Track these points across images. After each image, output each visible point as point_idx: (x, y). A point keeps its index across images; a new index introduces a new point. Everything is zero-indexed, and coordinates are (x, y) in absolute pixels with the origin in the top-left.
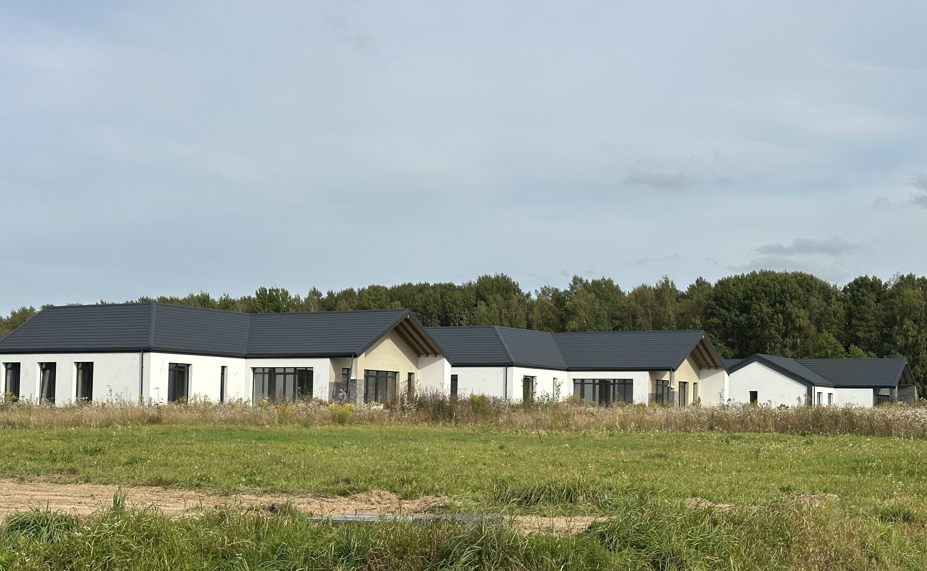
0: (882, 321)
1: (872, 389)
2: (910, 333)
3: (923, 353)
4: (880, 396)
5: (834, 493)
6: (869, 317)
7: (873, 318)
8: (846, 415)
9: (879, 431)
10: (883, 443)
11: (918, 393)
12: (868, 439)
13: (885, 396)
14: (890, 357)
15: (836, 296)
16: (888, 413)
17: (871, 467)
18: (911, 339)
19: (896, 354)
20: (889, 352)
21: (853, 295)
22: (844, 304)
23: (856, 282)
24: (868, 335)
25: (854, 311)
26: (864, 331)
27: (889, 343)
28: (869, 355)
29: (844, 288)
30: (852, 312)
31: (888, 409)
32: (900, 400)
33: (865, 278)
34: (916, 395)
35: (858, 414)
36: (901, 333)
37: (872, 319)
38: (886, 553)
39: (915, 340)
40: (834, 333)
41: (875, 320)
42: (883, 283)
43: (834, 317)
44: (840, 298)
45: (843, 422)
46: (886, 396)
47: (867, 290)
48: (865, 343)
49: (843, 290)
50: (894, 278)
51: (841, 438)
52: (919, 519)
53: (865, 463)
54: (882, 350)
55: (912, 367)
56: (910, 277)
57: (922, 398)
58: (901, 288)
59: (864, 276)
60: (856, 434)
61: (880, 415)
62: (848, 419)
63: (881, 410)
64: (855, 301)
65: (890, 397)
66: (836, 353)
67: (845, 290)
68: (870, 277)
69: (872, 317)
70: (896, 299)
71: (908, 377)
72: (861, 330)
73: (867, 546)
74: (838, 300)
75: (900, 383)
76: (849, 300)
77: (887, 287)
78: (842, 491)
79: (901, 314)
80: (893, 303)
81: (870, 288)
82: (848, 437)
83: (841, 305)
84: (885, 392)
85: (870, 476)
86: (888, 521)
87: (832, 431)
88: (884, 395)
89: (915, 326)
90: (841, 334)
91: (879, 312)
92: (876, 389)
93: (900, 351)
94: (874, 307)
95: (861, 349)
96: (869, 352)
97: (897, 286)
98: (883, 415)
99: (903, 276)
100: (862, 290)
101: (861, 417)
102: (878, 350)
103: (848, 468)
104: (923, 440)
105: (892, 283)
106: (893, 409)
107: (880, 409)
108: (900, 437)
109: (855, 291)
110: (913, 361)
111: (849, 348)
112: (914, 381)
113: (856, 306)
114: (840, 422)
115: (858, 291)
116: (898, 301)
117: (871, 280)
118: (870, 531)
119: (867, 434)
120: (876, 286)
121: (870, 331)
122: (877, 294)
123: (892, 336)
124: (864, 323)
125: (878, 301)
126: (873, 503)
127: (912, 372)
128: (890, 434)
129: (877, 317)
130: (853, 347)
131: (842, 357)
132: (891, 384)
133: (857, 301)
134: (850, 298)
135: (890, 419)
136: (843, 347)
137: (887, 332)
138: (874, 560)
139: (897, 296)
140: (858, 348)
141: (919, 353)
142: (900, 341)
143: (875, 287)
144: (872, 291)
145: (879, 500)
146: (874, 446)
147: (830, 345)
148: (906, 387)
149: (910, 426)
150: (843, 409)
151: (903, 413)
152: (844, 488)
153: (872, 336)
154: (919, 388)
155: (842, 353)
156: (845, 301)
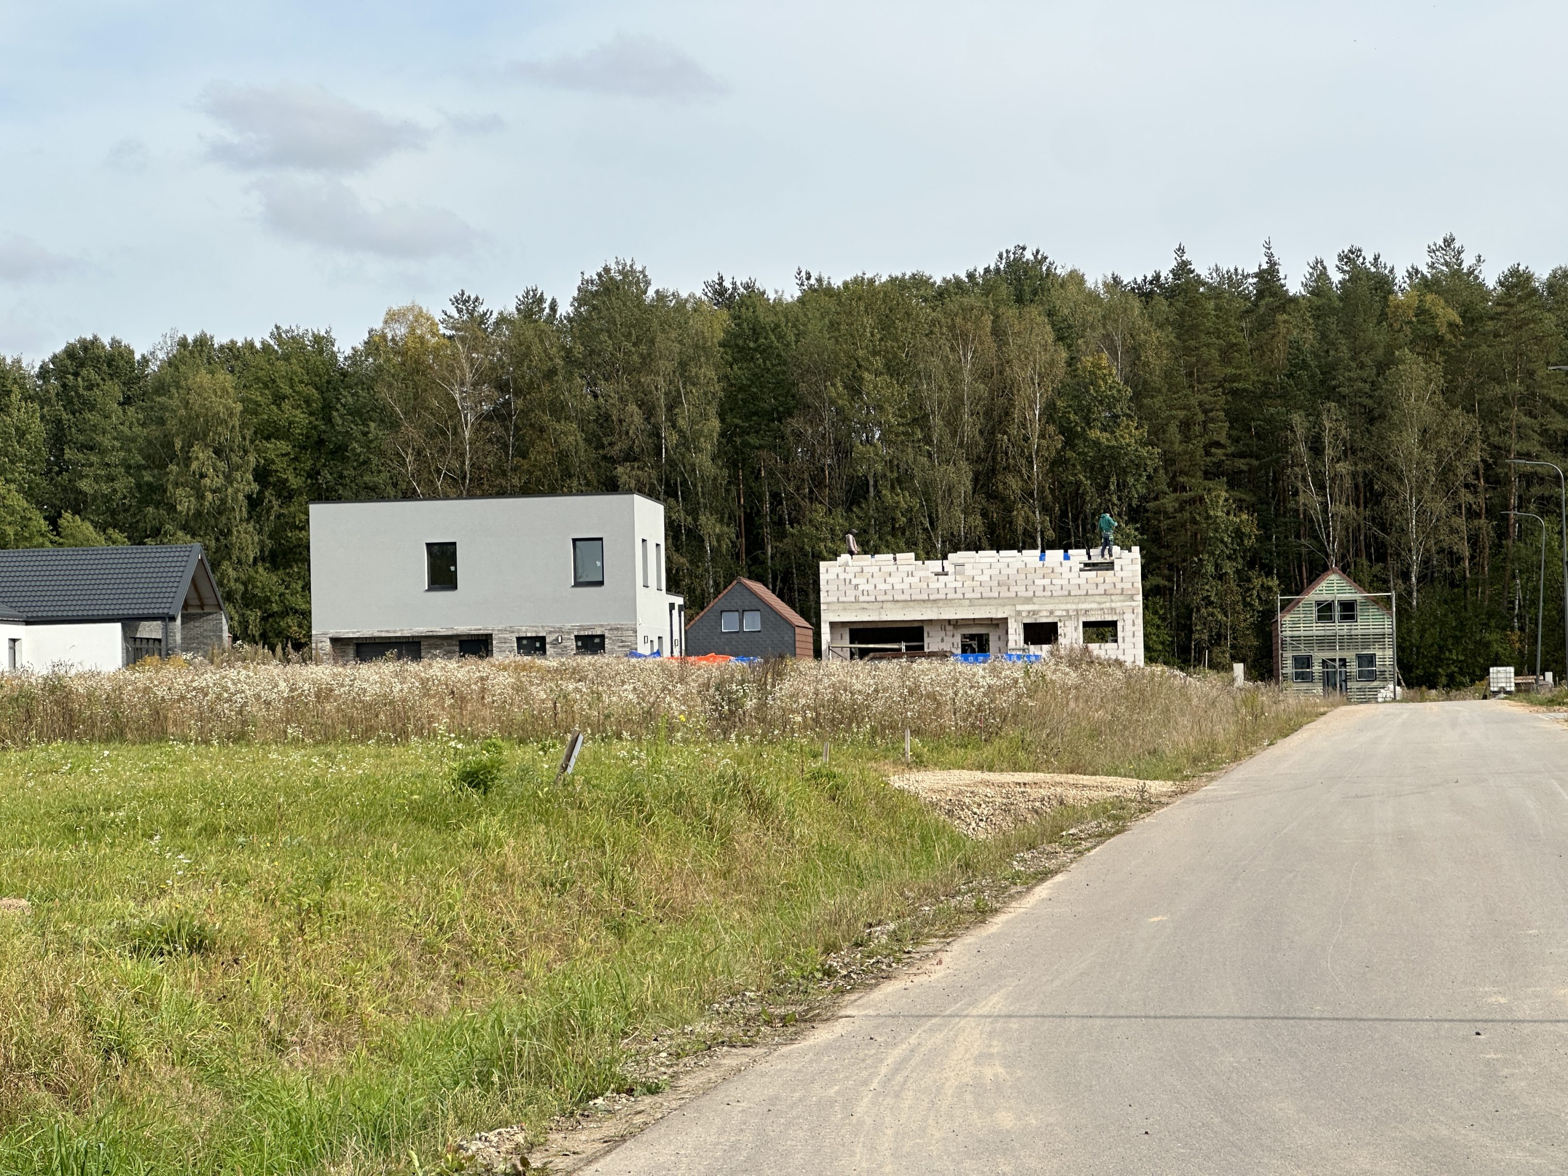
0: (140, 451)
1: (118, 626)
2: (207, 481)
3: (238, 532)
4: (138, 642)
5: (19, 897)
6: (106, 442)
7: (117, 444)
8: (53, 691)
9: (137, 730)
10: (145, 759)
11: (231, 629)
12: (106, 753)
13: (151, 642)
14: (162, 543)
15: (22, 387)
16: (156, 683)
17: (113, 822)
18: (209, 496)
19: (175, 534)
20: (159, 530)
21: (64, 386)
22: (42, 408)
23: (70, 352)
24: (105, 488)
25: (70, 427)
26: (97, 479)
27: (157, 508)
28: (108, 539)
29: (41, 367)
30: (63, 429)
31: (157, 672)
32: (187, 650)
33: (92, 343)
34: (226, 635)
35: (81, 690)
36: (187, 481)
37: (113, 447)
38: (147, 1036)
39: (221, 500)
40: (20, 485)
41: (121, 448)
42: (138, 357)
43: (19, 442)
44: (32, 393)
45: (45, 710)
46: (155, 640)
47: (99, 371)
48: (98, 508)
49: (40, 373)
50: (165, 343)
51: (40, 753)
52: (228, 944)
53: (98, 811)
54: (141, 525)
55: (215, 566)
56: (202, 342)
57: (239, 642)
58: (183, 368)
59: (89, 337)
60: (79, 740)
61: (136, 690)
62: (57, 702)
63: (141, 676)
64: (71, 402)
65: (163, 643)
66: (26, 534)
67: (44, 373)
68: (106, 341)
69: (115, 443)
70: (171, 398)
71: (206, 592)
72: (87, 476)
73: (100, 1023)
74: (27, 397)
75: (186, 606)
76: (54, 399)
77: (147, 366)
78: (40, 888)
79: (184, 433)
80: (164, 408)
81: (105, 368)
82: (59, 749)
83: (34, 412)
84: (150, 630)
85: (112, 845)
86: (152, 955)
87: (18, 736)
88: (148, 639)
89: (219, 464)
90: (37, 484)
91: (130, 428)
92: (129, 622)
93: (185, 528)
94: (118, 418)
95: (88, 524)
96: (110, 531)
97: (171, 363)
98: (145, 689)
99: (185, 339)
100: (88, 372)
101: (90, 696)
102: (131, 525)
103: (55, 829)
104: (241, 747)
105: (161, 355)
106: (169, 671)
107: (137, 674)
108: (185, 740)
109: (69, 376)
110: (218, 549)
111: (61, 521)
112: (221, 601)
113: (74, 414)
114: (38, 713)
115: (76, 374)
116: (175, 402)
117: (108, 347)
118: (107, 985)
119: (107, 739)
120: (121, 363)
121: (111, 479)
122: (124, 384)
123: (165, 491)
124: (93, 458)
125: (127, 401)
126: (118, 913)
127: (214, 579)
128: (162, 737)
129: (127, 442)
130: (67, 518)
131: (42, 545)
132: (166, 611)
133: (75, 400)
134: (57, 394)
135: (163, 699)
136: (45, 518)
137: (151, 479)
138: (115, 1058)
139: (173, 390)
140: (83, 520)
141: (230, 532)
142: (185, 503)
143: (117, 367)
144: (111, 376)
145: (132, 904)
146: (123, 769)
147: (12, 515)
148: (201, 616)
149: (212, 711)
150: (46, 679)
151: (192, 681)
152: (45, 882)
153: (115, 491)
154: (232, 619)
155: (42, 535)
156: (44, 401)
